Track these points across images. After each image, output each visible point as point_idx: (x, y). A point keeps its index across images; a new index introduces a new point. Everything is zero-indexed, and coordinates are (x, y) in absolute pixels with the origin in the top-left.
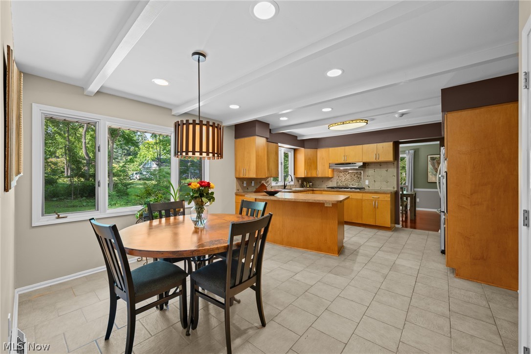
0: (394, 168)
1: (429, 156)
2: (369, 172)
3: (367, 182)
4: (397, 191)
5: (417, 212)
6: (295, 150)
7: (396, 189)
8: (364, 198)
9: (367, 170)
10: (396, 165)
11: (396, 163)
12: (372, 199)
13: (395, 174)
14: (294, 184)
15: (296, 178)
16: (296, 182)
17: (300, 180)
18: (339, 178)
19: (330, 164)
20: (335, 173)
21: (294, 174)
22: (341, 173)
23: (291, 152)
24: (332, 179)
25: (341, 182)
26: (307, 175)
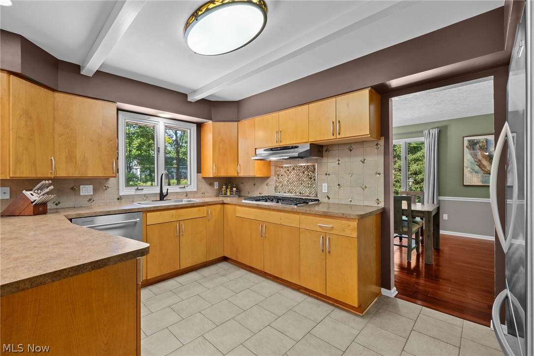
0: (378, 154)
1: (466, 139)
2: (329, 164)
3: (325, 188)
4: (384, 209)
5: (441, 241)
6: (199, 126)
7: (382, 205)
8: (303, 226)
9: (325, 160)
10: (382, 148)
11: (382, 142)
12: (318, 229)
13: (381, 170)
14: (196, 190)
15: (203, 178)
16: (205, 187)
17: (215, 183)
18: (278, 178)
19: (257, 150)
20: (273, 168)
21: (199, 170)
22: (281, 169)
23: (190, 130)
24: (268, 181)
25: (282, 186)
26: (218, 173)
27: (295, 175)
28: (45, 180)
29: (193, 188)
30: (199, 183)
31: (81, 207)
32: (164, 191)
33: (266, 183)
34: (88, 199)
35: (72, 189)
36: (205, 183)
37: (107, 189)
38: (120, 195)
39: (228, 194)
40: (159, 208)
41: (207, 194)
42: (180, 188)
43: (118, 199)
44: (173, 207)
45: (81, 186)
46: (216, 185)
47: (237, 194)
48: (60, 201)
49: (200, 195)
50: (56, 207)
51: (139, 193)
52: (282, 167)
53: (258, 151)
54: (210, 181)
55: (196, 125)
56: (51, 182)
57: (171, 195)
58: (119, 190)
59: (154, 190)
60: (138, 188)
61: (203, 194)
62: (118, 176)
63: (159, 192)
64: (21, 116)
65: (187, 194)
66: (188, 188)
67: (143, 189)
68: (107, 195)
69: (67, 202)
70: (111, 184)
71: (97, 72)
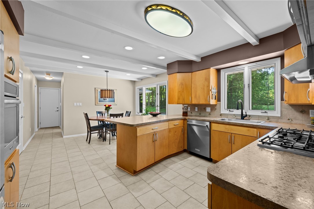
14: (280, 116)
16: (293, 114)
17: (310, 110)
23: (275, 64)
29: (277, 113)
30: (284, 109)
31: (207, 116)
34: (209, 114)
35: (204, 108)
36: (293, 110)
37: (215, 110)
38: (221, 113)
41: (295, 121)
43: (220, 115)
44: (227, 123)
45: (207, 108)
48: (201, 113)
49: (285, 120)
50: (200, 115)
51: (231, 113)
54: (302, 108)
55: (280, 58)
56: (187, 105)
57: (251, 117)
58: (220, 110)
59: (239, 112)
60: (230, 110)
61: (290, 121)
62: (220, 104)
63: (241, 114)
64: (180, 85)
65: (269, 119)
66: (270, 114)
67: (233, 111)
68: (216, 113)
69: (203, 114)
70: (217, 107)
71: (202, 58)
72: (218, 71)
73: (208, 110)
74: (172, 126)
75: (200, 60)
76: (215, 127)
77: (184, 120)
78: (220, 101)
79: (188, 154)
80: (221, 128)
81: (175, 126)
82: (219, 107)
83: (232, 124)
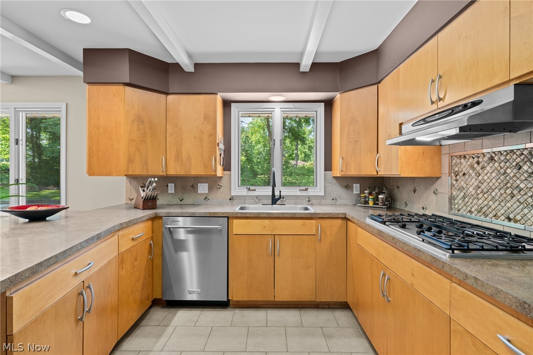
14: (323, 195)
15: (334, 177)
16: (337, 190)
17: (354, 185)
18: (457, 180)
19: (403, 126)
20: (446, 160)
21: (328, 167)
22: (462, 160)
23: (317, 112)
24: (437, 185)
25: (464, 197)
26: (346, 170)
27: (494, 175)
28: (151, 177)
29: (319, 191)
30: (327, 184)
31: (198, 205)
32: (277, 193)
33: (433, 189)
34: (204, 197)
35: (192, 186)
36: (337, 184)
37: (220, 188)
38: (232, 195)
39: (371, 203)
40: (247, 215)
41: (339, 202)
42: (300, 190)
43: (230, 199)
44: (265, 216)
45: (199, 184)
46: (356, 188)
47: (384, 205)
48: (184, 198)
49: (329, 201)
50: (180, 203)
51: (251, 193)
52: (465, 157)
53: (405, 129)
54: (346, 182)
55: (323, 104)
56: (156, 179)
57: (284, 199)
58: (231, 189)
59: (268, 191)
60: (249, 188)
61: (334, 201)
62: (230, 175)
63: (271, 195)
64: (133, 121)
65: (309, 199)
66: (312, 192)
67: (255, 190)
68: (220, 195)
69: (188, 199)
70: (224, 183)
71: (197, 65)
72: (227, 104)
73: (203, 188)
74: (127, 245)
75: (191, 69)
76: (238, 226)
77: (155, 218)
78: (230, 171)
79: (164, 310)
80: (255, 227)
81: (134, 243)
82: (228, 181)
83: (276, 216)
